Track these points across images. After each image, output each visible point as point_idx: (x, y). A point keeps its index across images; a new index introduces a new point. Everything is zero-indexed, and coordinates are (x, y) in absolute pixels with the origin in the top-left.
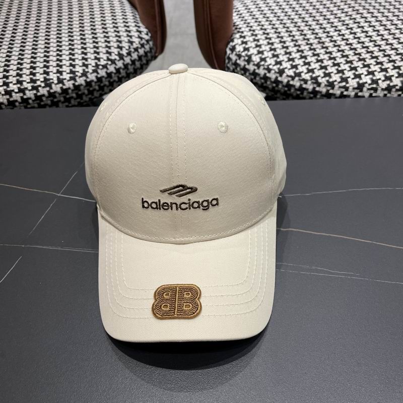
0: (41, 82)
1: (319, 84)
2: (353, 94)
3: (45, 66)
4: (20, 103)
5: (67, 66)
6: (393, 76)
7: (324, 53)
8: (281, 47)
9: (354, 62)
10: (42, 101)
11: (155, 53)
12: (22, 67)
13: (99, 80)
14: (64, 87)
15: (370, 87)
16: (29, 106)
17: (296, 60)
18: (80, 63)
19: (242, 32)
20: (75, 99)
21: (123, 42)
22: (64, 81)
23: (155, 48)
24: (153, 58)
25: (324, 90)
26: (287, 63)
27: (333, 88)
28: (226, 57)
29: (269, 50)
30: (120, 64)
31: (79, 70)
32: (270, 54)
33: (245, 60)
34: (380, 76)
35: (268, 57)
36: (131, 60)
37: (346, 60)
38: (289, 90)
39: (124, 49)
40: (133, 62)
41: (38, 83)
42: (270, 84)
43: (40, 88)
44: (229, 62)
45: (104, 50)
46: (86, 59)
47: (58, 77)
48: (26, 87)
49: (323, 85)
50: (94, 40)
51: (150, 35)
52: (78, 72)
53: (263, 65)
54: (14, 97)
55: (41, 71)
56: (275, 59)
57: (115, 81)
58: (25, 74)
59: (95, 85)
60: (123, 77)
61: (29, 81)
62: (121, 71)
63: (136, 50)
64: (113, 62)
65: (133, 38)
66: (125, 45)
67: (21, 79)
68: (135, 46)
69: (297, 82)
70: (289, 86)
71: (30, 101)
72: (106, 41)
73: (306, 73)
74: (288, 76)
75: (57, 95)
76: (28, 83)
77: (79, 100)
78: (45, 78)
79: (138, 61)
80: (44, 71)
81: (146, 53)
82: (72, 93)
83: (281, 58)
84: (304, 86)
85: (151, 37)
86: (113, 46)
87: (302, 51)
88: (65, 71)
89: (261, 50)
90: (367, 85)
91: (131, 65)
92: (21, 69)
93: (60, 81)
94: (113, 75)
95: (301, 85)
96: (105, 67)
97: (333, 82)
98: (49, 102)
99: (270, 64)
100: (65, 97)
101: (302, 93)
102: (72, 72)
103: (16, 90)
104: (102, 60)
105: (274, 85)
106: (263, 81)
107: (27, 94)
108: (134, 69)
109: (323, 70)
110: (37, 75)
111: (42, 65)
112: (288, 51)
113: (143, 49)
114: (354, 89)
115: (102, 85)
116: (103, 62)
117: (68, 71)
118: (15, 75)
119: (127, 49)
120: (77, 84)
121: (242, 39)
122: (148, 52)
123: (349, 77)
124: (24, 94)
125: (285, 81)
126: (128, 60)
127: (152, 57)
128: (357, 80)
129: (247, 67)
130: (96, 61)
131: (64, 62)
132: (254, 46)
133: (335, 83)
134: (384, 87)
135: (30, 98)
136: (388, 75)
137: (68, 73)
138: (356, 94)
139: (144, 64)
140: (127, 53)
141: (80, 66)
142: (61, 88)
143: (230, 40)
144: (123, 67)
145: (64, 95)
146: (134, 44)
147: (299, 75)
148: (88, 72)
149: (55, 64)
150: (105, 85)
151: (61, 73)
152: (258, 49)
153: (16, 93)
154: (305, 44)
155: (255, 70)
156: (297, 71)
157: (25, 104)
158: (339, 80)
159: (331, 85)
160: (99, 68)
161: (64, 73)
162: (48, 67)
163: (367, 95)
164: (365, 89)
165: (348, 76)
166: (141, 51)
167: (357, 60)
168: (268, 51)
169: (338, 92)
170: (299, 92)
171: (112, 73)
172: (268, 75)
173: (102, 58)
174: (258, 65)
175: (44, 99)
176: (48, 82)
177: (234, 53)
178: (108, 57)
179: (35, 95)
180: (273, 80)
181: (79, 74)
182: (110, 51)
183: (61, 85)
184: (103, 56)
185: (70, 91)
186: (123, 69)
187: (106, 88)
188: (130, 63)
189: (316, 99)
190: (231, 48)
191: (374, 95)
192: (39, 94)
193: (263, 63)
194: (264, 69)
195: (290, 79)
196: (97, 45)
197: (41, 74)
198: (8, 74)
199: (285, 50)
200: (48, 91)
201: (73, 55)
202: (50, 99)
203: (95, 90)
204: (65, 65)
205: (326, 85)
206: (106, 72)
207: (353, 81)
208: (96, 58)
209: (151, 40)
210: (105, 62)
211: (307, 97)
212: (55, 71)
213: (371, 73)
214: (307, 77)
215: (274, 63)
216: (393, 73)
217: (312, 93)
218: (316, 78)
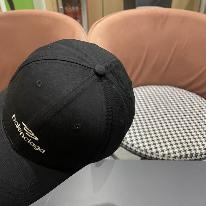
1: (147, 153)
2: (161, 158)
7: (150, 137)
8: (133, 133)
9: (161, 143)
17: (139, 140)
25: (149, 155)
26: (135, 141)
34: (171, 151)
37: (158, 142)
49: (149, 153)
69: (139, 150)
70: (135, 151)
74: (135, 147)
83: (133, 138)
84: (142, 152)
87: (141, 136)
90: (166, 155)
95: (140, 152)
101: (141, 155)
105: (130, 149)
109: (149, 147)
112: (136, 135)
114: (161, 156)
125: (134, 149)
128: (162, 152)
133: (154, 153)
134: (173, 157)
147: (139, 147)
154: (143, 131)
159: (152, 153)
163: (166, 159)
165: (159, 150)
167: (163, 142)
170: (139, 154)
172: (127, 145)
191: (169, 159)
195: (136, 149)
213: (168, 150)
214: (143, 149)
215: (130, 140)
216: (176, 150)
217: (145, 155)
218: (146, 150)
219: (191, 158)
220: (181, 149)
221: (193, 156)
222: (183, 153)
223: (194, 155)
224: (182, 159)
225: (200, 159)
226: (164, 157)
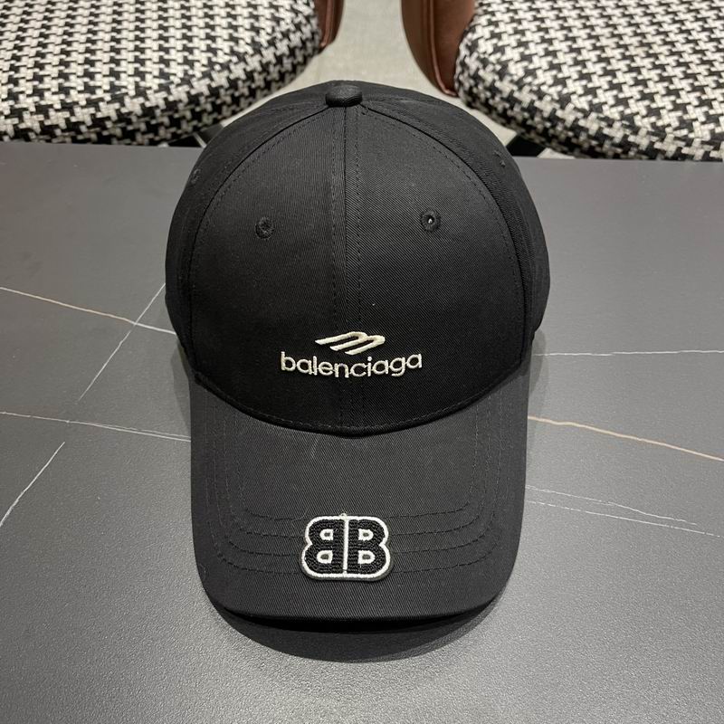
0: (105, 91)
1: (636, 131)
2: (699, 153)
3: (113, 60)
4: (63, 131)
5: (155, 63)
7: (650, 66)
8: (567, 50)
9: (707, 89)
10: (105, 128)
11: (321, 41)
12: (69, 59)
13: (214, 92)
14: (148, 104)
16: (80, 137)
17: (595, 78)
18: (179, 57)
19: (493, 14)
20: (167, 128)
21: (262, 19)
22: (148, 92)
23: (320, 31)
24: (316, 51)
25: (643, 141)
26: (578, 83)
27: (662, 140)
28: (458, 61)
29: (542, 53)
30: (254, 63)
31: (177, 70)
32: (544, 63)
33: (494, 71)
35: (540, 68)
36: (275, 54)
37: (692, 85)
38: (577, 136)
39: (262, 32)
40: (279, 59)
41: (99, 93)
42: (539, 123)
43: (101, 104)
44: (462, 72)
45: (225, 34)
46: (190, 50)
47: (137, 86)
48: (76, 100)
49: (643, 132)
50: (206, 10)
51: (312, 5)
52: (175, 75)
53: (530, 84)
54: (52, 118)
55: (105, 69)
56: (554, 72)
57: (242, 95)
58: (74, 74)
59: (206, 103)
60: (259, 87)
61: (82, 88)
62: (256, 75)
63: (286, 35)
64: (242, 58)
65: (281, 10)
66: (266, 24)
67: (67, 84)
68: (284, 27)
69: (592, 121)
70: (576, 128)
71: (83, 128)
72: (229, 15)
73: (612, 106)
74: (576, 109)
75: (134, 119)
76: (79, 92)
77: (173, 130)
78: (112, 84)
79: (288, 57)
80: (111, 69)
81: (304, 42)
82: (162, 116)
83: (566, 71)
84: (606, 131)
85: (314, 10)
86: (242, 26)
87: (607, 60)
88: (151, 73)
89: (527, 52)
91: (275, 65)
92: (67, 64)
93: (141, 92)
94: (240, 83)
95: (600, 129)
96: (225, 67)
97: (664, 127)
98: (118, 132)
99: (544, 84)
100: (148, 124)
101: (601, 145)
102: (163, 75)
103: (58, 106)
104: (220, 53)
105: (548, 124)
106: (526, 115)
107: (77, 115)
108: (280, 72)
109: (647, 103)
110: (98, 77)
111: (106, 58)
112: (580, 58)
113: (299, 34)
114: (703, 143)
115: (219, 102)
116: (222, 58)
117: (156, 73)
118: (56, 75)
119: (268, 34)
120: (171, 98)
121: (492, 28)
122: (307, 39)
123: (696, 120)
124: (73, 114)
125: (570, 118)
126: (269, 55)
127: (314, 49)
128: (712, 126)
129: (498, 84)
130: (210, 55)
131: (149, 54)
132: (514, 44)
133: (668, 130)
135: (83, 123)
137: (155, 77)
138: (707, 154)
139: (299, 63)
140: (268, 42)
141: (179, 64)
142: (142, 105)
143: (467, 29)
144: (259, 68)
145: (147, 119)
146: (282, 23)
147: (597, 108)
148: (194, 76)
149: (131, 57)
150: (224, 103)
151: (141, 75)
152: (522, 49)
153: (57, 110)
154: (614, 46)
155: (512, 92)
156: (596, 101)
157: (73, 133)
158: (676, 124)
159: (660, 132)
160: (213, 69)
161: (148, 77)
162: (117, 62)
165: (693, 117)
166: (295, 39)
167: (714, 85)
168: (541, 57)
169: (670, 147)
170: (594, 143)
171: (238, 79)
172: (537, 104)
173: (221, 49)
174: (520, 84)
175: (109, 124)
176: (118, 93)
177: (475, 55)
178: (231, 48)
179: (93, 115)
180: (546, 115)
181: (176, 80)
182: (235, 35)
183: (141, 100)
184: (224, 46)
185: (158, 112)
186: (260, 73)
187: (225, 108)
188: (274, 61)
189: (627, 158)
190: (470, 44)
192: (99, 115)
193: (529, 79)
194: (531, 91)
195: (580, 115)
196: (212, 23)
197: (104, 76)
198: (42, 73)
199: (574, 55)
200: (118, 111)
201: (166, 39)
202: (120, 125)
203: (204, 111)
204: (150, 59)
205: (648, 133)
206: (228, 78)
207: (703, 127)
208: (209, 49)
209: (314, 16)
210: (227, 58)
211: (610, 153)
212: (131, 72)
214: (614, 113)
215: (550, 81)
217: (619, 145)
218: (630, 118)
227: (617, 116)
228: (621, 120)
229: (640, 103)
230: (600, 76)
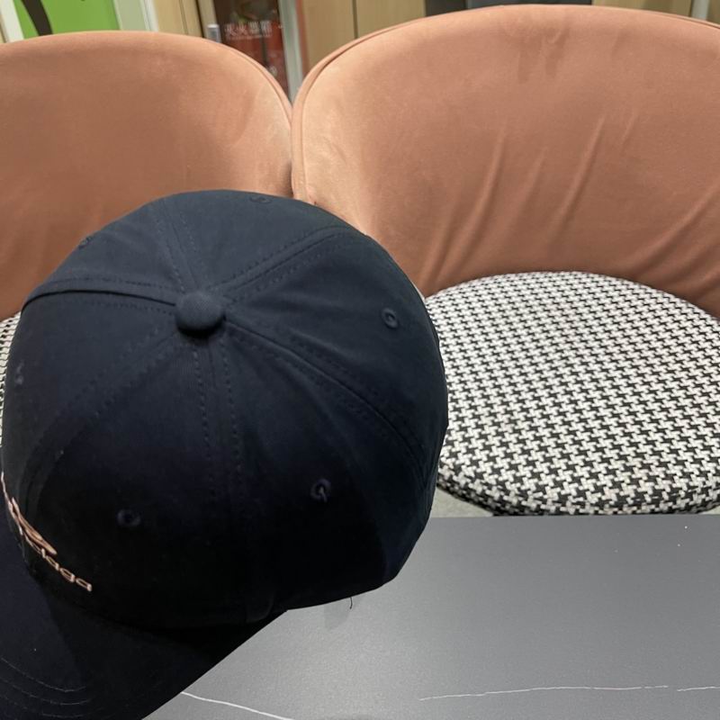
1: (507, 493)
2: (553, 509)
6: (605, 485)
7: (515, 441)
8: (458, 428)
9: (554, 460)
15: (574, 501)
17: (477, 452)
25: (515, 501)
26: (465, 456)
27: (526, 500)
34: (588, 484)
37: (544, 456)
38: (469, 494)
49: (512, 494)
56: (449, 447)
69: (478, 485)
70: (466, 488)
73: (490, 475)
74: (465, 476)
83: (457, 447)
84: (488, 492)
87: (486, 437)
90: (570, 498)
95: (484, 491)
97: (526, 491)
101: (486, 501)
105: (449, 485)
109: (513, 472)
112: (467, 435)
114: (554, 502)
123: (547, 485)
125: (463, 482)
128: (558, 489)
133: (529, 493)
134: (594, 502)
136: (599, 484)
138: (558, 509)
147: (480, 476)
154: (490, 423)
156: (479, 470)
158: (534, 488)
159: (523, 494)
163: (572, 511)
164: (568, 504)
165: (546, 482)
167: (559, 456)
169: (534, 505)
170: (481, 499)
180: (446, 478)
191: (581, 511)
195: (469, 480)
199: (463, 433)
205: (516, 495)
207: (552, 490)
213: (577, 480)
214: (491, 479)
215: (447, 454)
216: (605, 480)
217: (498, 502)
218: (502, 484)
219: (658, 506)
220: (623, 476)
221: (661, 498)
222: (629, 490)
223: (666, 496)
224: (625, 509)
225: (688, 508)
226: (564, 505)
227: (494, 482)
228: (497, 485)
229: (509, 472)
230: (481, 450)
